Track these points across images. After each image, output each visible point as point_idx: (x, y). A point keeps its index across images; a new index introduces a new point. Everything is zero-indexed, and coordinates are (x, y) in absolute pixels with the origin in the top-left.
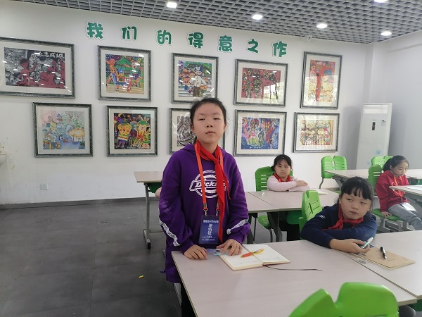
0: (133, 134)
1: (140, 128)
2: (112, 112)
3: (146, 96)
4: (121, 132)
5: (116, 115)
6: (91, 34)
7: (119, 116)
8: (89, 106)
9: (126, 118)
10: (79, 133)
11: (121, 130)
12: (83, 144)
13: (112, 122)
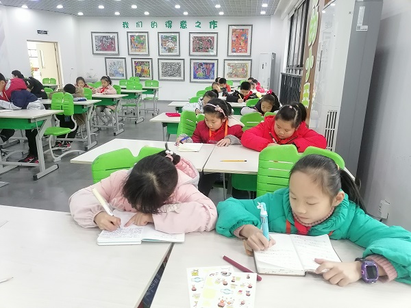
0: (143, 71)
1: (145, 68)
2: (134, 60)
3: (147, 53)
4: (138, 70)
6: (124, 27)
7: (137, 62)
8: (125, 58)
10: (121, 70)
12: (123, 75)
13: (134, 65)
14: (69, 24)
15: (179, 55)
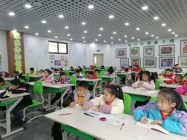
1: (137, 62)
3: (138, 56)
4: (134, 63)
6: (129, 46)
7: (133, 60)
8: (128, 58)
10: (127, 63)
14: (108, 47)
15: (154, 56)
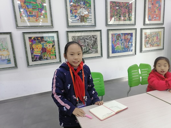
0: (44, 50)
1: (48, 46)
2: (27, 36)
3: (49, 24)
4: (36, 50)
5: (30, 38)
7: (32, 39)
9: (38, 39)
10: (5, 53)
11: (35, 48)
12: (9, 61)
13: (28, 43)
15: (95, 26)
